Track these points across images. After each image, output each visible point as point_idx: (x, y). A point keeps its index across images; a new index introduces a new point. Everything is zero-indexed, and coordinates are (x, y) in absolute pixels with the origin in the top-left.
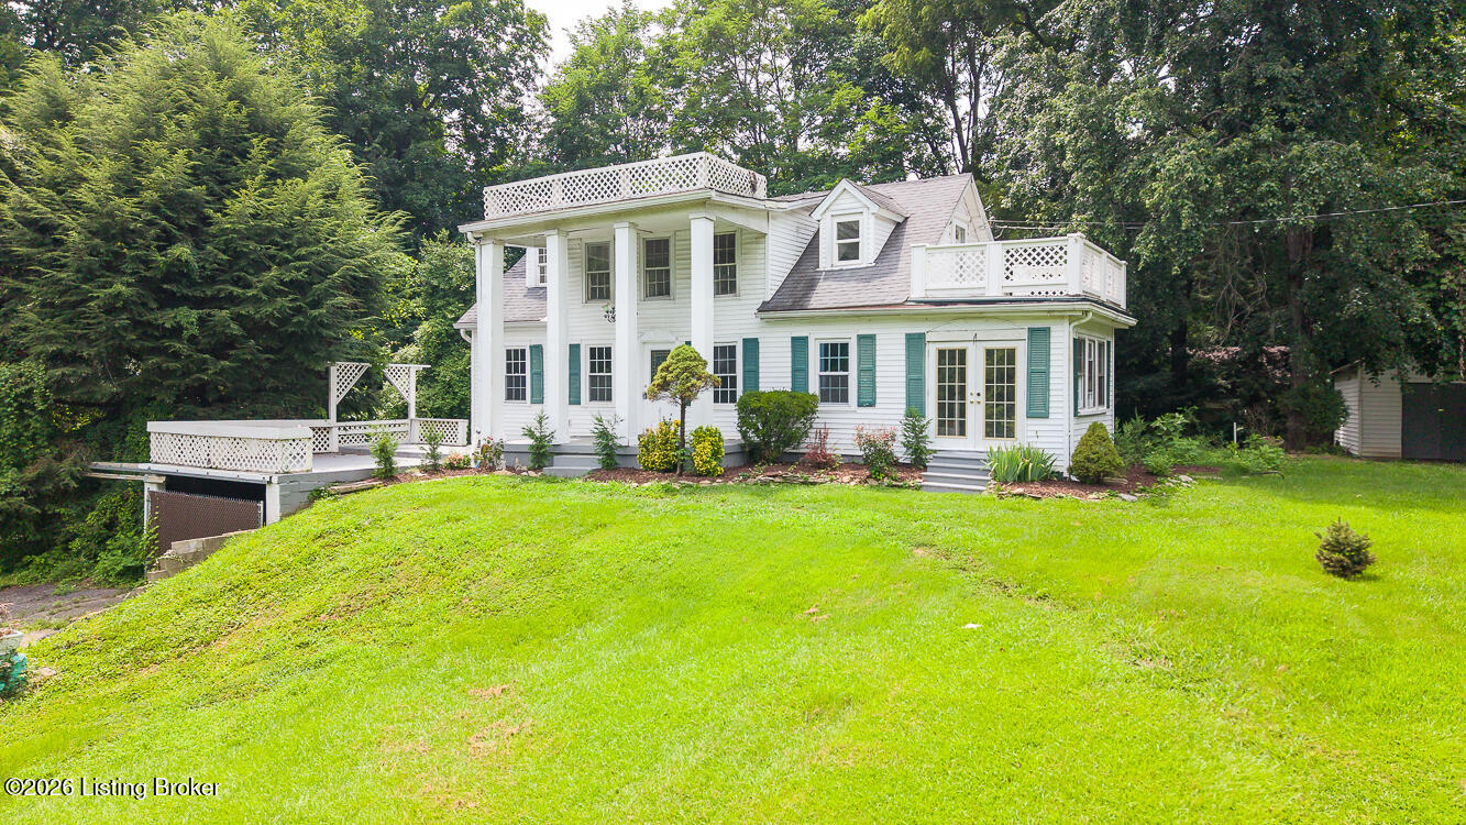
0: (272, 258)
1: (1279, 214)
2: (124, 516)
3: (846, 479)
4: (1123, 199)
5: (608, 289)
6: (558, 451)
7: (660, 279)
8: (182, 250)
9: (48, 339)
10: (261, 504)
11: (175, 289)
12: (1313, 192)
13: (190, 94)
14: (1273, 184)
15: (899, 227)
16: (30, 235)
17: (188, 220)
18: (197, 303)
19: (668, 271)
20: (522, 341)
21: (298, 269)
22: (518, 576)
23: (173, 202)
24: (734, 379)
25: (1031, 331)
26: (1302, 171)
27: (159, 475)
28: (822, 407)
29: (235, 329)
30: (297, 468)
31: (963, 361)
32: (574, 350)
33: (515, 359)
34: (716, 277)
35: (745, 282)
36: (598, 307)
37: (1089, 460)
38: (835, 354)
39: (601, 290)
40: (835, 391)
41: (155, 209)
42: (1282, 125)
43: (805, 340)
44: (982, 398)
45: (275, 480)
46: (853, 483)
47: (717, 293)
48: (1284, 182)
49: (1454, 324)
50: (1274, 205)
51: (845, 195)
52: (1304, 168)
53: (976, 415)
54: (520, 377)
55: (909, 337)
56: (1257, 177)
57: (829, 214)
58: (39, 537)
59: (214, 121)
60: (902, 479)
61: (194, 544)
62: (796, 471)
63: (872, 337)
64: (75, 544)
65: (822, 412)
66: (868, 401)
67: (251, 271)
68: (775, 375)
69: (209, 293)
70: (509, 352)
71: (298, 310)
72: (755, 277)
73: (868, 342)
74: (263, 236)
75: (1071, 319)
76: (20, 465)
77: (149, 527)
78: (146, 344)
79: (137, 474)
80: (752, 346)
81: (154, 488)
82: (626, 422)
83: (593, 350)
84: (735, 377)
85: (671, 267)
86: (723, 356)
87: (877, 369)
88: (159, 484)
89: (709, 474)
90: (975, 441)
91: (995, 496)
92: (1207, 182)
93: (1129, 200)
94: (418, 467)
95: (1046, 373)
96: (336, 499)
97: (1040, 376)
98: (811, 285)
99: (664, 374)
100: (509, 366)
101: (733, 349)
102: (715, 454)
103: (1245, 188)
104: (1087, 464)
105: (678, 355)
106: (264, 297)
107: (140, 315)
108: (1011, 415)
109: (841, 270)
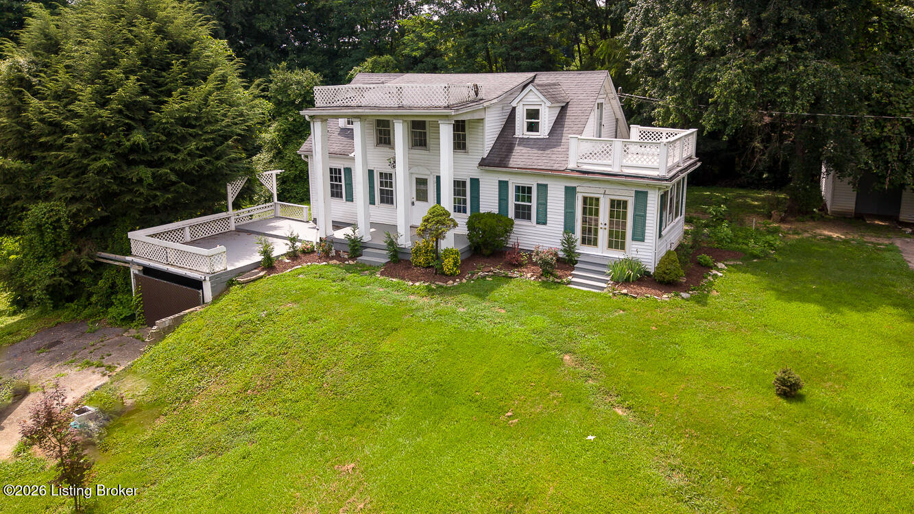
0: (191, 135)
1: (788, 106)
2: (119, 281)
3: (529, 275)
4: (697, 90)
5: (389, 138)
6: (365, 246)
7: (420, 136)
8: (139, 137)
9: (66, 189)
10: (201, 291)
11: (136, 157)
12: (809, 94)
13: (130, 31)
14: (786, 89)
15: (564, 109)
16: (47, 129)
17: (139, 116)
18: (150, 164)
19: (425, 133)
20: (340, 164)
21: (206, 140)
22: (351, 369)
23: (130, 106)
24: (465, 201)
25: (637, 192)
26: (804, 81)
27: (139, 265)
28: (517, 222)
29: (173, 178)
30: (219, 268)
31: (597, 205)
32: (371, 173)
33: (335, 174)
34: (454, 139)
35: (471, 145)
36: (384, 150)
37: (665, 273)
38: (524, 192)
39: (385, 139)
40: (524, 213)
41: (120, 112)
42: (794, 49)
43: (506, 183)
44: (607, 227)
45: (207, 278)
46: (533, 278)
47: (454, 148)
48: (793, 87)
49: (888, 157)
50: (785, 101)
51: (531, 93)
52: (805, 80)
53: (603, 236)
54: (339, 184)
55: (567, 188)
56: (777, 83)
57: (521, 103)
58: (72, 293)
59: (148, 50)
60: (560, 277)
61: (166, 321)
62: (501, 269)
63: (546, 186)
64: (94, 299)
65: (517, 225)
66: (542, 221)
67: (179, 142)
68: (489, 203)
69: (156, 158)
70: (331, 169)
71: (208, 162)
72: (476, 142)
73: (543, 188)
74: (184, 122)
75: (659, 189)
76: (56, 255)
77: (136, 293)
78: (123, 189)
79: (126, 263)
80: (475, 183)
81: (137, 272)
82: (404, 236)
83: (381, 174)
84: (465, 199)
85: (427, 131)
86: (459, 186)
87: (548, 204)
88: (139, 270)
89: (452, 276)
90: (601, 251)
91: (611, 294)
92: (747, 87)
93: (700, 92)
94: (284, 255)
95: (645, 216)
96: (242, 287)
97: (641, 217)
98: (510, 149)
99: (426, 223)
100: (331, 177)
101: (464, 183)
102: (455, 264)
103: (769, 89)
104: (664, 275)
105: (434, 212)
106: (189, 159)
107: (117, 173)
108: (624, 236)
109: (528, 138)
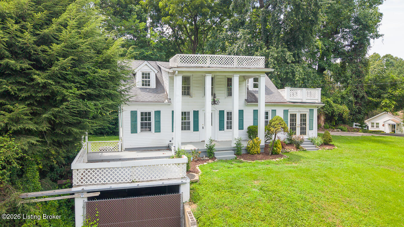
20: (151, 109)
25: (310, 110)
31: (295, 117)
33: (146, 116)
36: (186, 98)
43: (257, 111)
44: (300, 126)
53: (298, 130)
55: (284, 111)
63: (275, 110)
68: (248, 122)
70: (142, 113)
73: (274, 111)
75: (317, 108)
79: (71, 195)
80: (241, 112)
95: (313, 119)
97: (311, 120)
100: (142, 119)
108: (305, 130)
109: (256, 91)
